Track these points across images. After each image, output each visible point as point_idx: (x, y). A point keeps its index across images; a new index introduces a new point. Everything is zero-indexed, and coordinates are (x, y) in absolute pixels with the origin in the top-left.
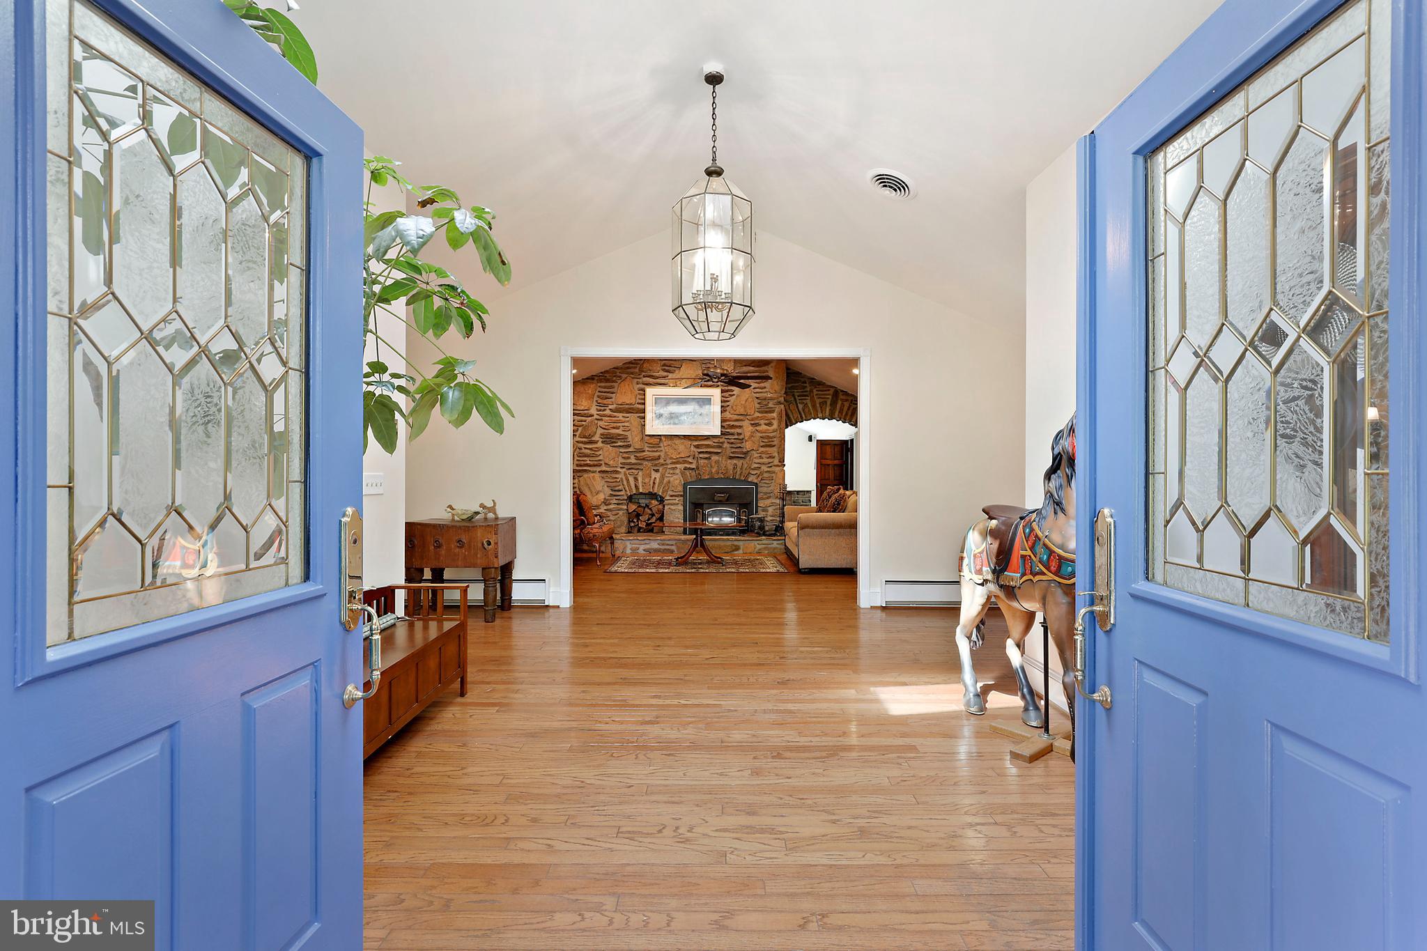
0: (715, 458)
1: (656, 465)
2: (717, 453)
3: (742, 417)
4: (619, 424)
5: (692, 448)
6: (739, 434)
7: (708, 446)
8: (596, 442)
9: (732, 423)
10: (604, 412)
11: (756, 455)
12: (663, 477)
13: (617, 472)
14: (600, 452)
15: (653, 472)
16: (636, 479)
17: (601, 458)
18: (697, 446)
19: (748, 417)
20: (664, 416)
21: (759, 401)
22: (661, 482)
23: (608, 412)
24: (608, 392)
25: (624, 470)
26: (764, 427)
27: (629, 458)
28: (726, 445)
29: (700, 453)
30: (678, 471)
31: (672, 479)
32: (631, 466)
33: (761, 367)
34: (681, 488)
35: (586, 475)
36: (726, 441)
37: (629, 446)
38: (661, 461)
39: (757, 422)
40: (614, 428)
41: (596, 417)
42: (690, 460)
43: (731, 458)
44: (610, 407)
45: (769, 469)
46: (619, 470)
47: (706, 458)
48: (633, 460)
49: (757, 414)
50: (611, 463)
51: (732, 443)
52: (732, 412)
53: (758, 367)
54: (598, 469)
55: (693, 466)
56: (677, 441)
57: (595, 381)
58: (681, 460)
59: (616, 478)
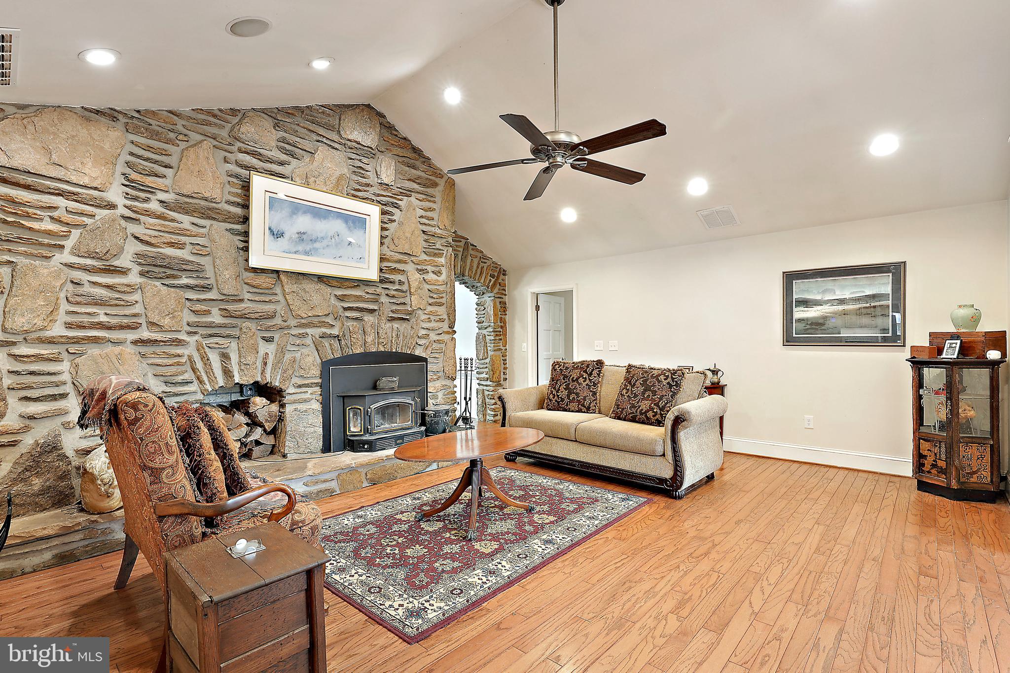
0: (369, 318)
1: (267, 330)
2: (372, 311)
3: (406, 258)
4: (183, 239)
5: (333, 301)
6: (401, 283)
7: (359, 298)
8: (123, 272)
9: (394, 265)
10: (145, 206)
11: (424, 317)
12: (281, 351)
13: (179, 343)
14: (137, 297)
15: (261, 343)
16: (225, 357)
17: (138, 309)
18: (341, 298)
19: (413, 258)
20: (287, 236)
21: (426, 237)
22: (278, 362)
23: (154, 206)
24: (156, 162)
25: (196, 337)
26: (431, 277)
27: (208, 313)
28: (384, 299)
29: (345, 309)
30: (308, 341)
31: (298, 355)
32: (213, 331)
33: (428, 187)
34: (316, 371)
35: (94, 351)
36: (384, 292)
37: (206, 288)
38: (278, 321)
39: (424, 267)
40: (172, 245)
41: (121, 210)
42: (329, 320)
43: (393, 319)
44: (162, 196)
45: (437, 338)
46: (183, 336)
47: (357, 319)
48: (216, 317)
49: (424, 257)
50: (166, 322)
51: (393, 297)
52: (392, 247)
53: (425, 186)
54: (131, 336)
55: (335, 331)
56: (310, 286)
57: (120, 125)
58: (316, 320)
59: (179, 356)
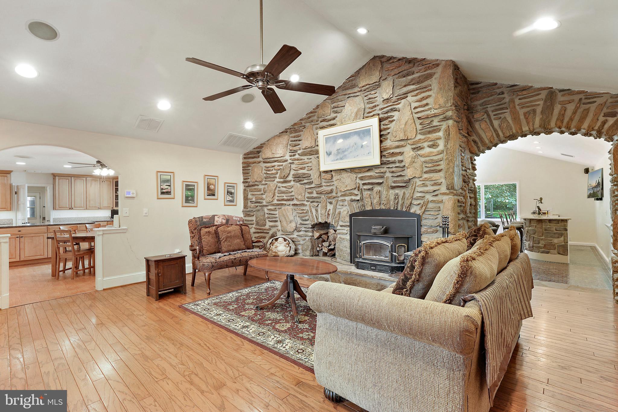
0: (377, 188)
1: (329, 198)
2: (380, 184)
3: (402, 143)
4: (305, 165)
5: (358, 181)
6: (402, 161)
7: (371, 177)
8: (290, 181)
9: (392, 151)
10: (295, 157)
11: (419, 183)
12: (335, 209)
13: (303, 205)
14: (292, 189)
15: (328, 204)
16: (317, 211)
17: (293, 194)
18: (361, 179)
19: (409, 142)
20: (332, 153)
21: (421, 121)
22: (334, 213)
23: (297, 156)
24: (296, 141)
25: (309, 203)
26: (427, 150)
27: (312, 193)
28: (388, 175)
29: (364, 184)
30: (346, 203)
31: (342, 210)
32: (312, 200)
33: (422, 82)
34: (348, 219)
35: (283, 208)
36: (388, 170)
37: (311, 183)
38: (334, 194)
39: (419, 145)
40: (301, 169)
41: (290, 161)
42: (356, 192)
43: (393, 188)
44: (299, 152)
45: (434, 198)
46: (305, 203)
47: (369, 189)
48: (315, 195)
49: (419, 137)
50: (299, 197)
51: (393, 172)
52: (393, 139)
53: (418, 83)
54: (292, 203)
55: (358, 198)
56: (345, 175)
57: (288, 133)
58: (348, 192)
59: (303, 210)
